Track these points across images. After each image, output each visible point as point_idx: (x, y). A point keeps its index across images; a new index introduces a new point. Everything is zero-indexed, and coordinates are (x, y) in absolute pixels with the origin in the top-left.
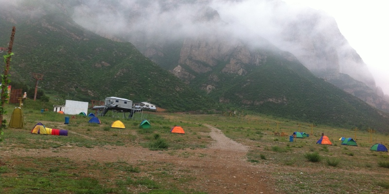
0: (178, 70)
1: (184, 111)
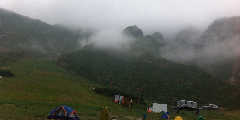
0: (232, 80)
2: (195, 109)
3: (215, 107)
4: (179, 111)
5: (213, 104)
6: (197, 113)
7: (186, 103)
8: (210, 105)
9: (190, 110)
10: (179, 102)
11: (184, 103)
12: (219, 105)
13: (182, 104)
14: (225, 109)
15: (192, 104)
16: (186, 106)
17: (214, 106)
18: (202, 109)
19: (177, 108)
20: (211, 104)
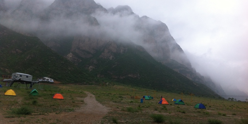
0: (70, 56)
1: (73, 83)
2: (29, 82)
3: (50, 81)
4: (12, 84)
5: (48, 77)
6: (31, 86)
7: (21, 76)
8: (45, 79)
9: (24, 83)
10: (13, 75)
11: (19, 76)
12: (54, 79)
13: (17, 77)
14: (59, 82)
15: (27, 77)
16: (20, 79)
17: (50, 79)
18: (37, 83)
19: (10, 81)
20: (47, 78)
